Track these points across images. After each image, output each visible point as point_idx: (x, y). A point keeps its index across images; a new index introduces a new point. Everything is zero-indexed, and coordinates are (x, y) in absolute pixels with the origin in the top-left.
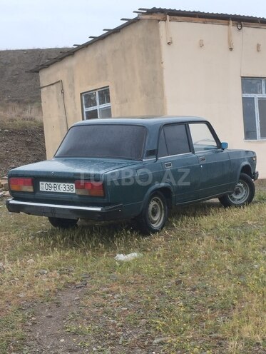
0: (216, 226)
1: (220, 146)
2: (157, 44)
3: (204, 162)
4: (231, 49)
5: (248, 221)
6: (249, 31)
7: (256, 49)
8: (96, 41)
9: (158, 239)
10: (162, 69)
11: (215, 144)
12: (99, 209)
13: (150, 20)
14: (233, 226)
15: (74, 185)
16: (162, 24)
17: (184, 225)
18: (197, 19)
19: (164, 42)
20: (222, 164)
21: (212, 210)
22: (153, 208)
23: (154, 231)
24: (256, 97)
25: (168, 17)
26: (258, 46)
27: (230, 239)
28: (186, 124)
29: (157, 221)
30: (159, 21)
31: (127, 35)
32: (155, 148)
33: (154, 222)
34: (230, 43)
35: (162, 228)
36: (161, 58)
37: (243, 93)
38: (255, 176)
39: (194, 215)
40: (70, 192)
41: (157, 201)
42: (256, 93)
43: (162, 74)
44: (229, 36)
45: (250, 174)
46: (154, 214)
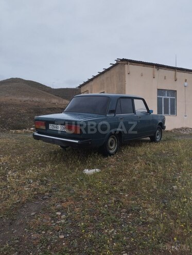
0: (145, 153)
1: (149, 112)
2: (124, 74)
3: (140, 119)
4: (154, 77)
5: (163, 151)
6: (162, 71)
8: (101, 74)
9: (112, 159)
10: (125, 84)
11: (146, 111)
12: (77, 142)
13: (122, 64)
14: (155, 154)
16: (126, 66)
17: (128, 152)
19: (126, 73)
20: (149, 121)
21: (144, 144)
22: (111, 142)
23: (111, 155)
25: (129, 63)
26: (165, 77)
27: (154, 163)
28: (132, 99)
29: (113, 149)
30: (125, 64)
31: (112, 71)
32: (114, 109)
33: (111, 149)
34: (154, 75)
35: (115, 153)
36: (125, 79)
37: (158, 95)
38: (164, 128)
39: (134, 146)
41: (113, 138)
42: (163, 96)
43: (125, 85)
44: (154, 72)
45: (162, 127)
46: (111, 145)
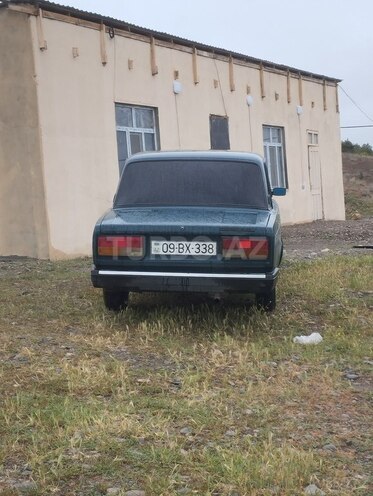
4: (104, 64)
7: (127, 67)
10: (35, 85)
12: (263, 276)
15: (215, 244)
16: (33, 19)
18: (69, 18)
19: (36, 47)
24: (128, 130)
25: (41, 12)
26: (130, 63)
30: (29, 15)
34: (104, 56)
36: (33, 69)
37: (117, 124)
40: (207, 254)
42: (128, 125)
43: (35, 92)
44: (102, 46)
